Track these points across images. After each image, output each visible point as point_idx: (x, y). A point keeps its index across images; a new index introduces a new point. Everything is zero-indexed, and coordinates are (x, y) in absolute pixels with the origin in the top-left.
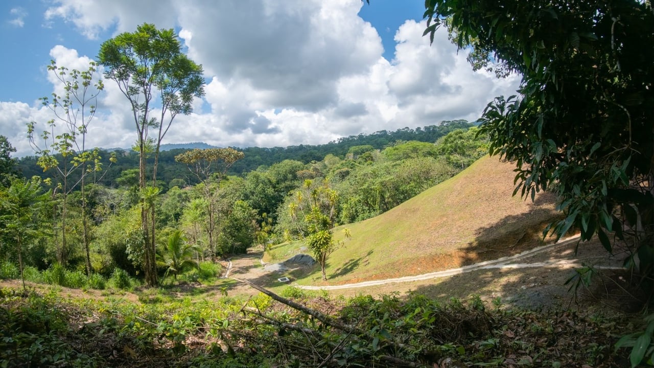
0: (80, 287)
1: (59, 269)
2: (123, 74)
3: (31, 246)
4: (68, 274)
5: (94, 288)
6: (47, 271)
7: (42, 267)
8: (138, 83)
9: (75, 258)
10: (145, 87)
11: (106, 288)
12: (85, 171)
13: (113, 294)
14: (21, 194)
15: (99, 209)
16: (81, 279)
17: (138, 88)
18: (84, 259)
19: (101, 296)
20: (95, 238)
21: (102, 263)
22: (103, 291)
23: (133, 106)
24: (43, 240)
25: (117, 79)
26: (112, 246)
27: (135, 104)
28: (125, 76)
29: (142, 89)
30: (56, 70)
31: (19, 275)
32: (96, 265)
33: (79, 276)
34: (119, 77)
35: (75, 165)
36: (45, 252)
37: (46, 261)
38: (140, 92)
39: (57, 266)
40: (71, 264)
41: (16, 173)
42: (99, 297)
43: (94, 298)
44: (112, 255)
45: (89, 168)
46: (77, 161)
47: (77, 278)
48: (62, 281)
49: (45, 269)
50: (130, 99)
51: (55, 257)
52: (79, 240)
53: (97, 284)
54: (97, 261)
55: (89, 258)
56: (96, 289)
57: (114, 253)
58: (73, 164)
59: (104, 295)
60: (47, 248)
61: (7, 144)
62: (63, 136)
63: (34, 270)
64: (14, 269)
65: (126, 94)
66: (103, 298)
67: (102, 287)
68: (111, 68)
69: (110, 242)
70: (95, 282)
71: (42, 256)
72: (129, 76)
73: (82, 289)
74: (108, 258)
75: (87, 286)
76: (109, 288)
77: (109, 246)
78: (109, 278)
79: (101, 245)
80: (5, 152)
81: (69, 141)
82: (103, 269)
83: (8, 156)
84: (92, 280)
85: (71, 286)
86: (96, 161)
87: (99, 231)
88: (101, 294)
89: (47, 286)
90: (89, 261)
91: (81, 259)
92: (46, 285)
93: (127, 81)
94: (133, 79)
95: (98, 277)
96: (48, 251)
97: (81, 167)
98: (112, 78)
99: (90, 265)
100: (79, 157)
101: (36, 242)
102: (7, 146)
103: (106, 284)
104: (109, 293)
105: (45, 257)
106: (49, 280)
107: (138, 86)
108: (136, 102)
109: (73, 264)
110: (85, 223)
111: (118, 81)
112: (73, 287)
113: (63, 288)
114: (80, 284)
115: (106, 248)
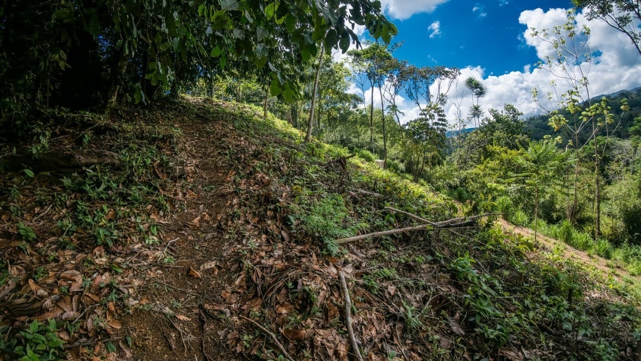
0: (585, 250)
1: (567, 227)
2: (604, 7)
3: (542, 200)
4: (575, 234)
5: (599, 255)
6: (555, 227)
7: (551, 221)
8: (625, 9)
9: (584, 218)
10: (636, 10)
11: (612, 258)
12: (596, 126)
13: (619, 267)
14: (540, 154)
15: (614, 166)
16: (587, 242)
17: (628, 14)
18: (593, 221)
19: (605, 266)
20: (608, 199)
21: (612, 228)
22: (609, 262)
23: (631, 38)
24: (553, 196)
25: (601, 15)
26: (627, 211)
27: (632, 35)
28: (608, 8)
29: (632, 14)
30: (538, 34)
31: (528, 225)
32: (606, 230)
33: (586, 238)
34: (601, 13)
35: (584, 120)
36: (555, 207)
37: (555, 215)
38: (632, 18)
39: (567, 223)
40: (578, 223)
41: (526, 134)
42: (603, 267)
43: (597, 266)
44: (625, 221)
45: (600, 122)
46: (585, 116)
47: (584, 240)
48: (568, 239)
49: (554, 224)
50: (624, 31)
51: (564, 213)
52: (590, 200)
53: (603, 251)
54: (607, 225)
55: (599, 221)
56: (601, 256)
57: (628, 219)
58: (582, 119)
59: (608, 266)
60: (557, 203)
61: (514, 110)
62: (568, 94)
63: (543, 223)
64: (526, 219)
65: (618, 27)
66: (607, 269)
67: (608, 257)
68: (588, 7)
69: (625, 205)
70: (602, 249)
71: (551, 211)
72: (612, 6)
73: (587, 253)
74: (620, 224)
75: (592, 251)
76: (616, 259)
77: (623, 211)
78: (617, 247)
79: (615, 207)
80: (514, 117)
81: (574, 97)
82: (612, 235)
83: (517, 119)
84: (599, 246)
85: (575, 246)
86: (605, 112)
87: (612, 191)
88: (605, 264)
89: (553, 241)
90: (599, 224)
91: (590, 220)
92: (552, 239)
93: (612, 13)
94: (618, 7)
95: (605, 244)
96: (558, 207)
97: (591, 121)
98: (595, 18)
99: (599, 229)
100: (587, 112)
101: (547, 197)
102: (515, 111)
103: (613, 254)
104: (614, 265)
105: (554, 212)
106: (556, 236)
107: (626, 12)
108: (633, 33)
109: (581, 222)
110: (598, 182)
111: (604, 18)
112: (578, 248)
113: (567, 246)
114: (585, 247)
115: (620, 212)
